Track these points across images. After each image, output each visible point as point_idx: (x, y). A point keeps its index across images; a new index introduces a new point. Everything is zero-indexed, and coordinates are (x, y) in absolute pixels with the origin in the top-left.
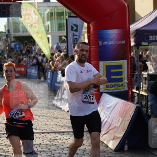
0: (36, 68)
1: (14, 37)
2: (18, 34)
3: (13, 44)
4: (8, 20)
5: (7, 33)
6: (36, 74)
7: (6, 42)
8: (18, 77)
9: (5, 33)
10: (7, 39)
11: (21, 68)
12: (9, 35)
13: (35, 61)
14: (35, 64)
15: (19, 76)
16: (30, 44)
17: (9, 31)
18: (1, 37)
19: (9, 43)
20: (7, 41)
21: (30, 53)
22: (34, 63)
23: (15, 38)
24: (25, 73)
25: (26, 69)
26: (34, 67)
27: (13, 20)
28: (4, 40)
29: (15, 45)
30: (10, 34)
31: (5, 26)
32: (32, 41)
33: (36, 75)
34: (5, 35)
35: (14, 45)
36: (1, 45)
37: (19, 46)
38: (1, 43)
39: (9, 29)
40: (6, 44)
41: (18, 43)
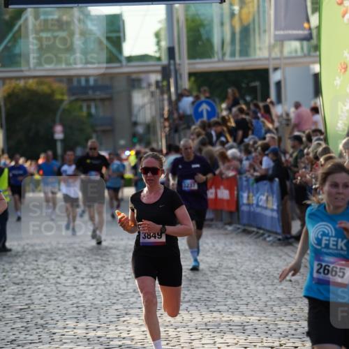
0: (272, 188)
1: (190, 75)
2: (203, 65)
3: (187, 102)
4: (170, 13)
5: (165, 61)
6: (272, 210)
7: (162, 93)
9: (159, 59)
10: (165, 83)
11: (217, 188)
12: (172, 67)
13: (267, 163)
14: (270, 172)
15: (211, 220)
16: (248, 98)
17: (171, 51)
18: (142, 76)
19: (174, 97)
20: (165, 89)
21: (250, 132)
22: (267, 170)
23: (193, 79)
24: (233, 209)
25: (236, 193)
26: (265, 185)
27: (187, 10)
28: (153, 88)
29: (196, 104)
30: (175, 64)
31: (157, 35)
32: (255, 88)
33: (275, 215)
34: (159, 68)
35: (193, 103)
36: (144, 105)
37: (209, 109)
38: (143, 96)
39: (172, 45)
40: (163, 100)
41: (207, 98)
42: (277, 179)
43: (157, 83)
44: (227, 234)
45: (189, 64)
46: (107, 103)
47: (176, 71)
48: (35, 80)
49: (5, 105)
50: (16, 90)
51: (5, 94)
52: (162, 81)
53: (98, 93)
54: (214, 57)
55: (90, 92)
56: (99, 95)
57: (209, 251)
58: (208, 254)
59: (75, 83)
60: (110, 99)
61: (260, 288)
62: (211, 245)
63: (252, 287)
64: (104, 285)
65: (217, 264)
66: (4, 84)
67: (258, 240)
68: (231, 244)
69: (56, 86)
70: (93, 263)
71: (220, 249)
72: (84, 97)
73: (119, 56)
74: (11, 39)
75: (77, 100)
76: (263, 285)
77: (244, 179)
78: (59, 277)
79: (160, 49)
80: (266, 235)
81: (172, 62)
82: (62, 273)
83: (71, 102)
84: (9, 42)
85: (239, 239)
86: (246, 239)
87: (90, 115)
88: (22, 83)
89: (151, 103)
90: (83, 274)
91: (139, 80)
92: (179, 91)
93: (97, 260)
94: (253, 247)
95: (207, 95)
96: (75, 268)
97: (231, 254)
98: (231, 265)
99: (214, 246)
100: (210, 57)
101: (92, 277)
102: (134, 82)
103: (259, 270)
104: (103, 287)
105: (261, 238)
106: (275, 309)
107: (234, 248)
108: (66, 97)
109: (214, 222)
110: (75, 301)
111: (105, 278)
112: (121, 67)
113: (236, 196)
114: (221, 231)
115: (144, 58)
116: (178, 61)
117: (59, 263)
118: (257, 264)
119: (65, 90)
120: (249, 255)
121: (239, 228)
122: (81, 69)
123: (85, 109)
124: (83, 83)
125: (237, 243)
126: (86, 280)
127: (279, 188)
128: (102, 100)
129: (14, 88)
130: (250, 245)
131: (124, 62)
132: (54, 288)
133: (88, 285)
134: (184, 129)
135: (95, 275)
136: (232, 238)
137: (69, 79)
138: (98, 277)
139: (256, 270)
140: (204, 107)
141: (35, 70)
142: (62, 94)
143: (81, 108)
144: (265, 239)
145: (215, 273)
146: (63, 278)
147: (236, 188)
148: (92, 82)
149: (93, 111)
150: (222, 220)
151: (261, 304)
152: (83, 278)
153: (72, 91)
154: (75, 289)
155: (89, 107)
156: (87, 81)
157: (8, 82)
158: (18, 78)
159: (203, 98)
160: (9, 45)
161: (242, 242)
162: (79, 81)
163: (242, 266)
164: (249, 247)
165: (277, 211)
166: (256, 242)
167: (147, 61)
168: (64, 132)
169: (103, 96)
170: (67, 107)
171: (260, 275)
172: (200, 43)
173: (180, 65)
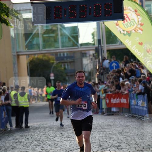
0: (144, 97)
1: (108, 51)
2: (113, 47)
4: (98, 25)
5: (97, 45)
6: (145, 107)
7: (96, 59)
8: (115, 112)
9: (94, 44)
11: (120, 98)
12: (100, 48)
13: (141, 87)
14: (143, 91)
15: (118, 112)
16: (132, 60)
17: (99, 41)
18: (87, 52)
19: (101, 61)
20: (97, 57)
24: (128, 107)
25: (128, 100)
26: (141, 97)
29: (111, 63)
30: (101, 46)
31: (93, 34)
33: (145, 109)
34: (94, 48)
35: (109, 63)
36: (88, 64)
37: (116, 65)
38: (87, 60)
39: (99, 39)
40: (96, 62)
41: (115, 60)
42: (146, 94)
43: (93, 54)
44: (125, 118)
45: (107, 46)
46: (72, 64)
47: (101, 49)
48: (42, 55)
49: (29, 65)
50: (34, 59)
51: (29, 61)
52: (96, 54)
53: (68, 59)
54: (117, 43)
55: (65, 59)
56: (69, 60)
57: (118, 125)
58: (118, 127)
59: (59, 55)
60: (74, 62)
61: (141, 141)
62: (118, 122)
63: (137, 140)
64: (74, 141)
65: (122, 131)
66: (29, 57)
67: (139, 120)
68: (127, 122)
69: (51, 57)
70: (69, 131)
71: (122, 124)
72: (62, 61)
73: (77, 44)
74: (32, 38)
75: (59, 63)
76: (142, 140)
77: (132, 94)
78: (55, 138)
79: (94, 40)
80: (142, 118)
81: (100, 45)
82: (56, 136)
83: (57, 64)
84: (31, 39)
85: (130, 120)
86: (133, 120)
87: (65, 69)
88: (36, 56)
89: (91, 63)
90: (65, 136)
91: (85, 54)
92: (103, 58)
93: (70, 130)
94: (136, 123)
95: (115, 59)
96: (61, 134)
97: (127, 126)
98: (127, 131)
99: (120, 123)
100: (116, 43)
101: (69, 137)
102: (83, 54)
103: (140, 133)
104: (73, 142)
105: (140, 119)
106: (148, 149)
107: (128, 124)
108: (55, 62)
109: (119, 113)
110: (62, 147)
111: (74, 137)
112: (78, 48)
113: (128, 101)
114: (123, 117)
115: (87, 44)
116: (102, 45)
117: (54, 132)
118: (139, 130)
119: (54, 59)
120: (135, 126)
121: (130, 115)
122: (61, 49)
123: (63, 66)
124: (62, 55)
125: (129, 122)
126: (66, 138)
127: (147, 98)
128: (70, 62)
129: (33, 58)
130: (135, 122)
131: (79, 46)
132: (53, 142)
133: (67, 141)
134: (105, 74)
135: (70, 136)
136: (127, 120)
137: (56, 54)
138: (71, 137)
139: (138, 133)
140: (114, 64)
141: (42, 50)
142: (53, 60)
143: (61, 66)
144: (141, 120)
145: (121, 135)
146: (56, 138)
147: (128, 98)
148: (66, 55)
149: (66, 67)
150: (123, 112)
151: (141, 148)
152: (65, 138)
153: (57, 59)
154: (62, 143)
155: (64, 65)
156: (64, 54)
157: (30, 56)
158: (35, 54)
159: (113, 60)
160: (31, 40)
161: (132, 121)
162: (60, 55)
163: (132, 132)
164: (135, 123)
165: (147, 108)
166: (138, 121)
167: (89, 45)
168: (54, 76)
169: (71, 60)
170: (55, 66)
171: (140, 135)
172: (111, 37)
173: (103, 47)
